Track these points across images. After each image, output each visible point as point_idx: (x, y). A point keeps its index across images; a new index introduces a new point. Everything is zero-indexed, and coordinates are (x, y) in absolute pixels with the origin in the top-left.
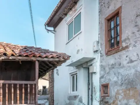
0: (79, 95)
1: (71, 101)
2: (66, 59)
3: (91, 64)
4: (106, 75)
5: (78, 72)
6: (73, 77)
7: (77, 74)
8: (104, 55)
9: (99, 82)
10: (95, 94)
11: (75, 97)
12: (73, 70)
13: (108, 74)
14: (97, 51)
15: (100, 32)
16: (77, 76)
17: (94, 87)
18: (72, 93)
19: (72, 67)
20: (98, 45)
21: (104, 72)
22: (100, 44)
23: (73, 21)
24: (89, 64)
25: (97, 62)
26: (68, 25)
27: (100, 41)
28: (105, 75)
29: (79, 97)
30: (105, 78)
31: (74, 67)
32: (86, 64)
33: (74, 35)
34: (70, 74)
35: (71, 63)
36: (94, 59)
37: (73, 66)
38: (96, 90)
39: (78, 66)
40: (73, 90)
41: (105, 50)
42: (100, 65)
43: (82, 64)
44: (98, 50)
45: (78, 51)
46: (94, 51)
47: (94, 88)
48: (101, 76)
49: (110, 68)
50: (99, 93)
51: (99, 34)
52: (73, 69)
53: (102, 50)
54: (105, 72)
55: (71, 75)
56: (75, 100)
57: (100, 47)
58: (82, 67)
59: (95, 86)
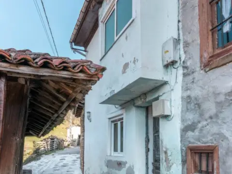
0: (126, 163)
1: (111, 169)
2: (92, 76)
3: (156, 96)
4: (205, 123)
5: (124, 116)
6: (116, 126)
7: (122, 119)
8: (198, 69)
9: (179, 139)
10: (169, 168)
11: (120, 164)
12: (115, 112)
13: (214, 120)
14: (173, 63)
15: (183, 14)
16: (122, 123)
17: (164, 149)
18: (113, 154)
19: (114, 106)
20: (178, 47)
21: (197, 116)
22: (181, 46)
23: (114, 9)
24: (149, 98)
25: (172, 90)
26: (105, 22)
27: (181, 37)
28: (199, 122)
29: (127, 165)
30: (201, 130)
31: (117, 106)
32: (142, 97)
33: (116, 36)
34: (110, 119)
35: (109, 96)
36: (166, 83)
37: (115, 104)
38: (170, 158)
39: (125, 103)
40: (116, 150)
41: (201, 57)
42: (182, 98)
43: (133, 100)
44: (177, 59)
45: (126, 66)
46: (166, 63)
47: (166, 153)
48: (186, 124)
49: (219, 104)
50: (180, 167)
51: (179, 21)
52: (114, 110)
53: (190, 58)
54: (201, 115)
55: (112, 122)
56: (119, 170)
57: (182, 52)
58: (134, 105)
59: (167, 149)
